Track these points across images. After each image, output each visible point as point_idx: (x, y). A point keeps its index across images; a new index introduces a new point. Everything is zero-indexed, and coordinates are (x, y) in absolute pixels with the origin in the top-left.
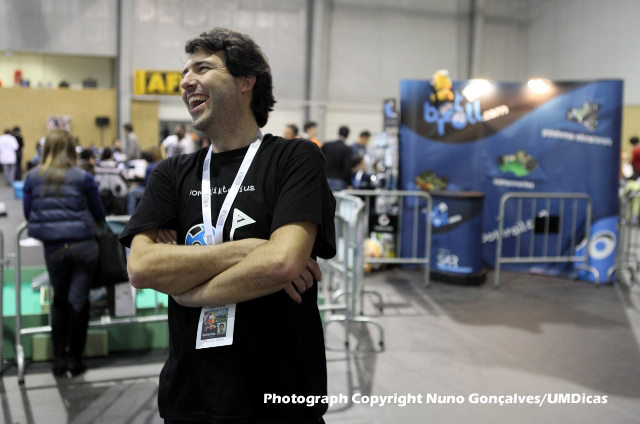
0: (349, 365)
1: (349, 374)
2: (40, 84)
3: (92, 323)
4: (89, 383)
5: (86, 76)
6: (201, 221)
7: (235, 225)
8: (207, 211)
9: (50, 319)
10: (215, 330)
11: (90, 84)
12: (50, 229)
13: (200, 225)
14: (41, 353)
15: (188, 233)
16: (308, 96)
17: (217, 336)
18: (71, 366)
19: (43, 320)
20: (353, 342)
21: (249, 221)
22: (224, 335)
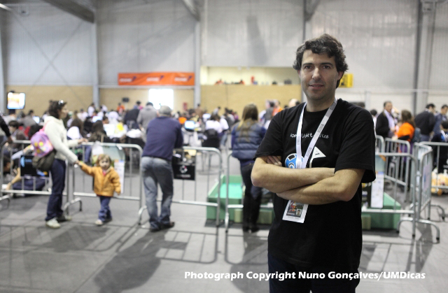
0: (412, 249)
1: (411, 254)
2: (263, 83)
3: (262, 206)
4: (259, 237)
5: (286, 78)
6: (295, 152)
7: (314, 156)
8: (298, 146)
9: (242, 202)
10: (295, 212)
11: (288, 82)
12: (243, 154)
13: (294, 154)
14: (238, 219)
15: (288, 158)
16: (416, 86)
17: (295, 216)
18: (251, 227)
19: (239, 202)
20: (418, 235)
21: (322, 155)
22: (300, 217)
